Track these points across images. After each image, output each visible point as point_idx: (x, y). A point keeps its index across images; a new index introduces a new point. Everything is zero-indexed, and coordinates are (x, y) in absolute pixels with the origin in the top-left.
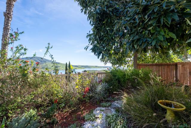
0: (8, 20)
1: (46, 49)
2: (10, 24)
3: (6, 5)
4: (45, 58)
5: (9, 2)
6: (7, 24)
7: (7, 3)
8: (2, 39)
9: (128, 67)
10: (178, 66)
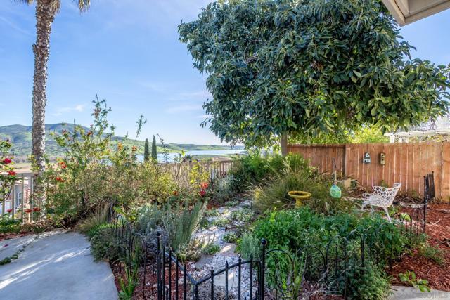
0: (42, 59)
1: (138, 125)
2: (45, 69)
3: (36, 28)
4: (138, 139)
5: (42, 24)
6: (40, 69)
7: (37, 26)
8: (34, 98)
9: (274, 149)
10: (347, 149)
